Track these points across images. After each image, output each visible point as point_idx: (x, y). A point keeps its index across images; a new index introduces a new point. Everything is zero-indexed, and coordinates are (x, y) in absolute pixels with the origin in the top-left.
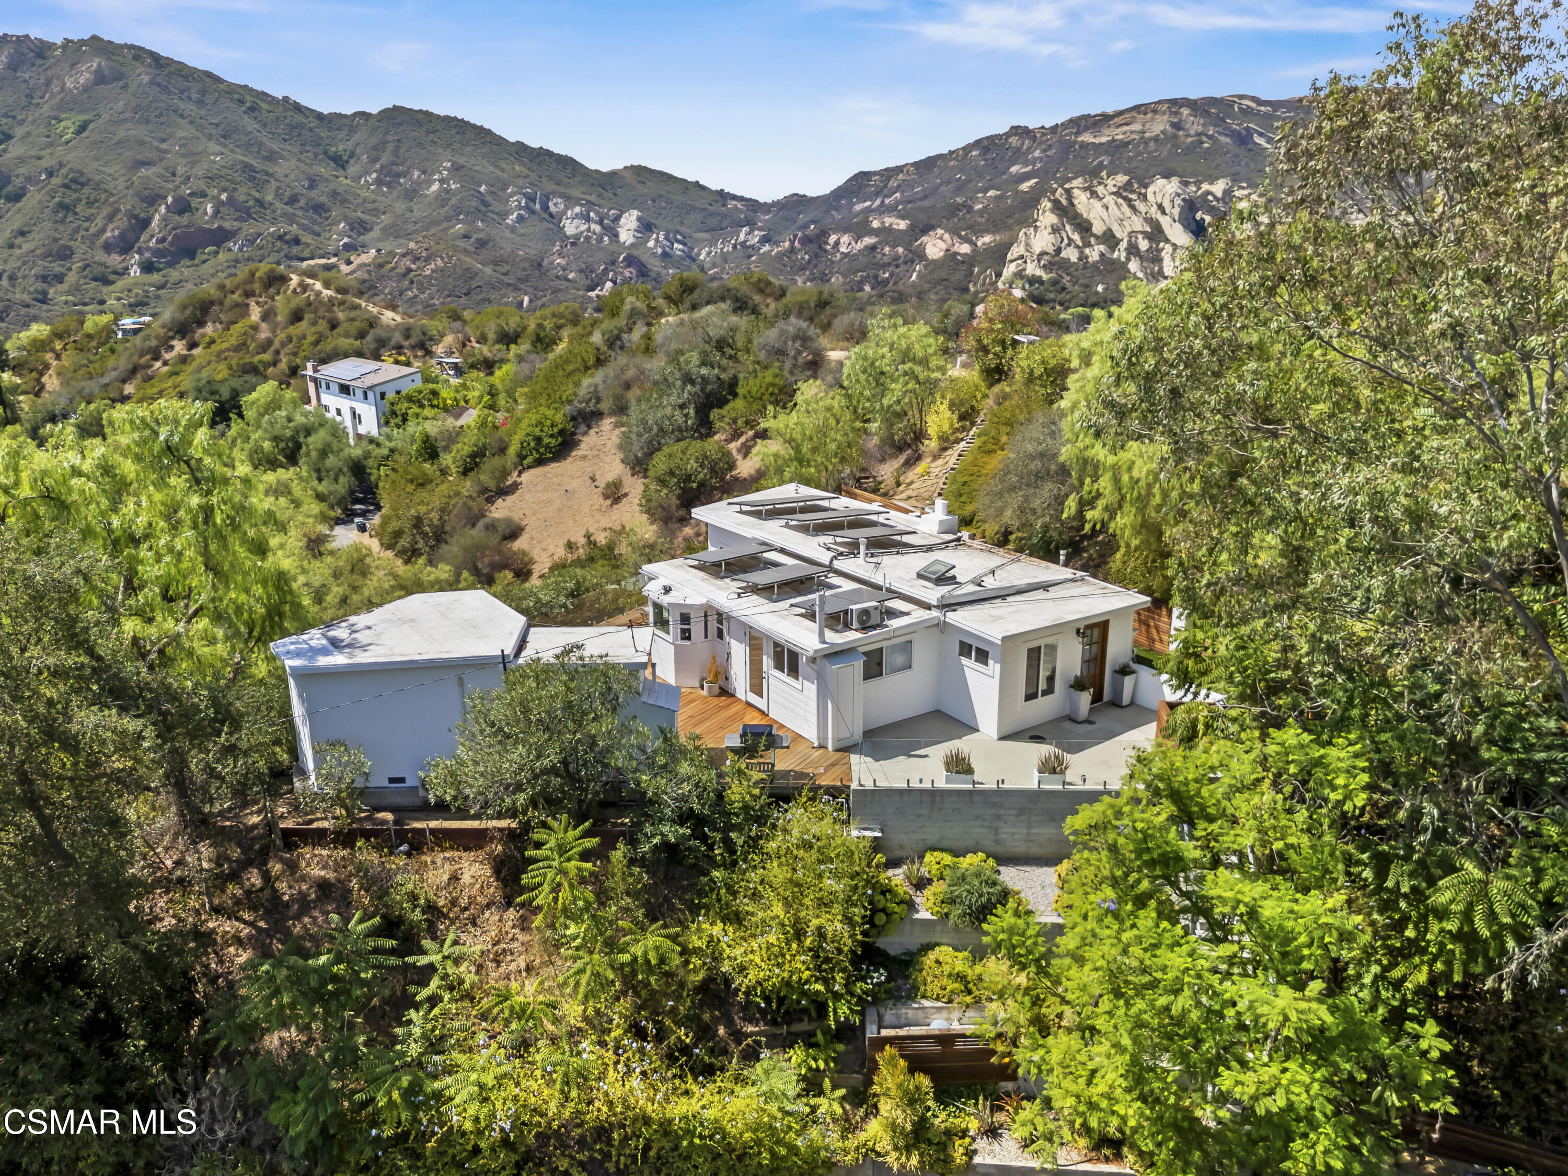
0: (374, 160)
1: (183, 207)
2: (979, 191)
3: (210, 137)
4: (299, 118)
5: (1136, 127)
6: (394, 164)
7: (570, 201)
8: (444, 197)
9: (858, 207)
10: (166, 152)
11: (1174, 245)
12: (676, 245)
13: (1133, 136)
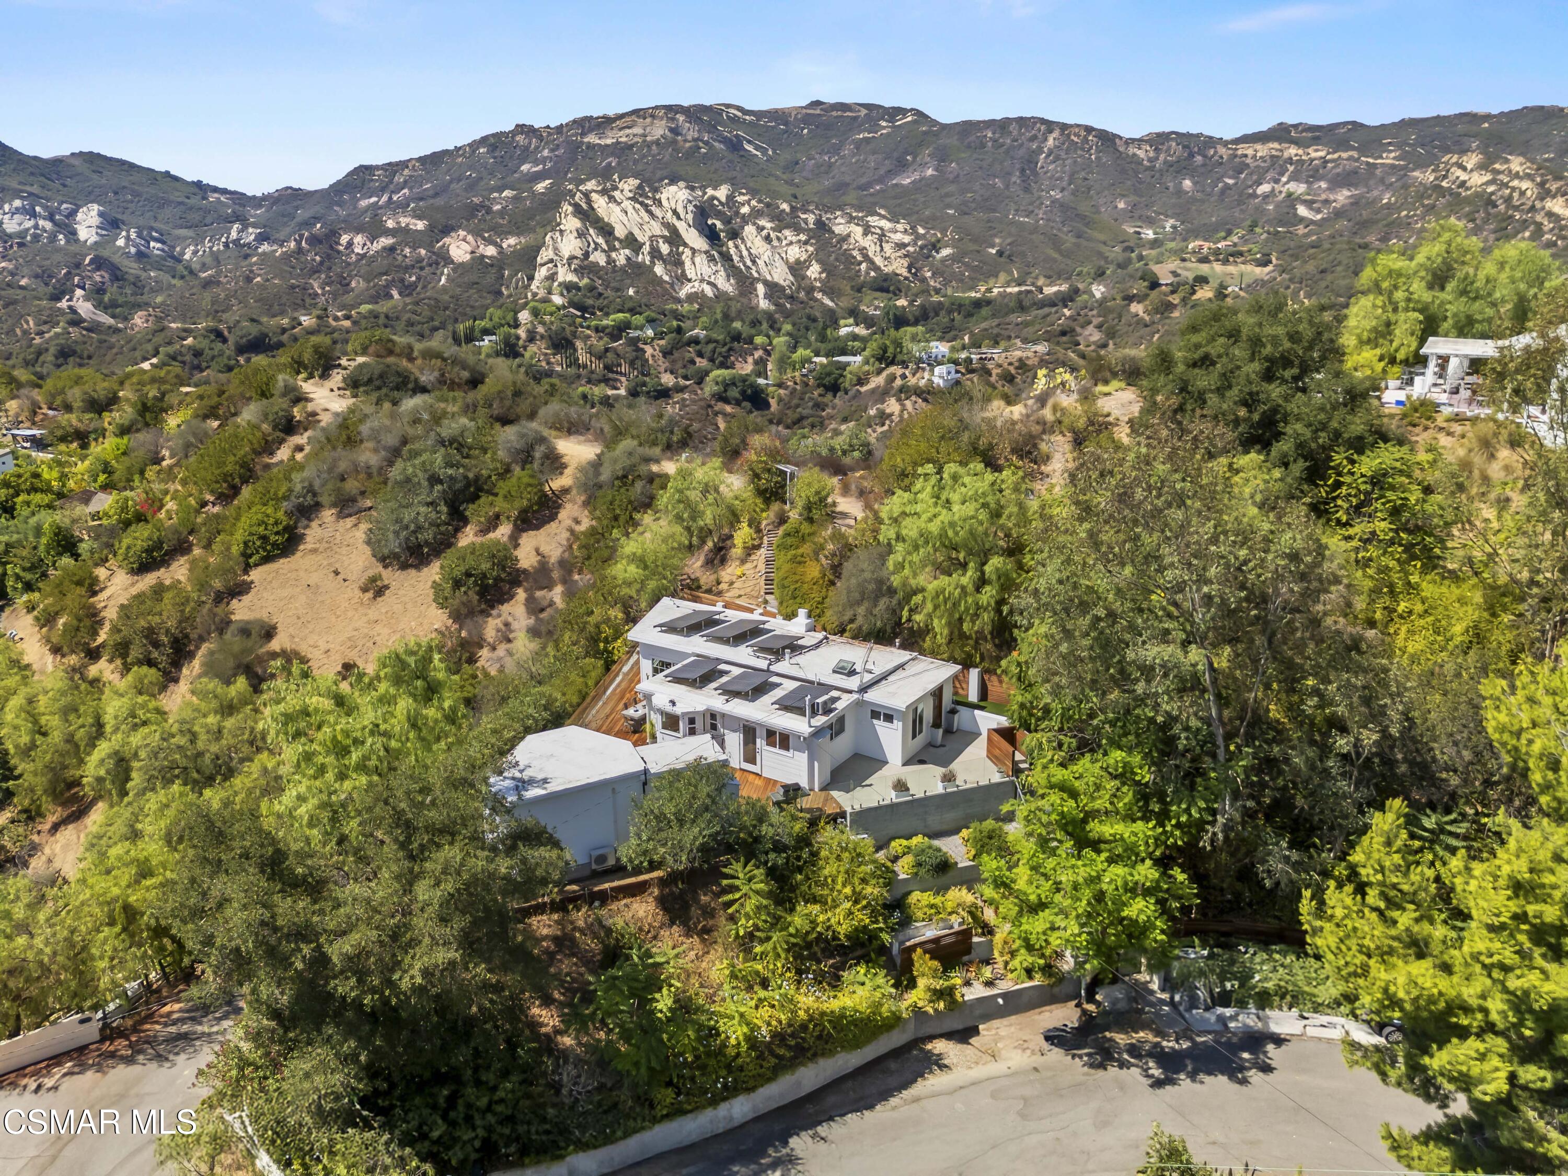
2: (494, 190)
5: (637, 130)
9: (364, 203)
11: (692, 249)
12: (152, 244)
13: (636, 139)
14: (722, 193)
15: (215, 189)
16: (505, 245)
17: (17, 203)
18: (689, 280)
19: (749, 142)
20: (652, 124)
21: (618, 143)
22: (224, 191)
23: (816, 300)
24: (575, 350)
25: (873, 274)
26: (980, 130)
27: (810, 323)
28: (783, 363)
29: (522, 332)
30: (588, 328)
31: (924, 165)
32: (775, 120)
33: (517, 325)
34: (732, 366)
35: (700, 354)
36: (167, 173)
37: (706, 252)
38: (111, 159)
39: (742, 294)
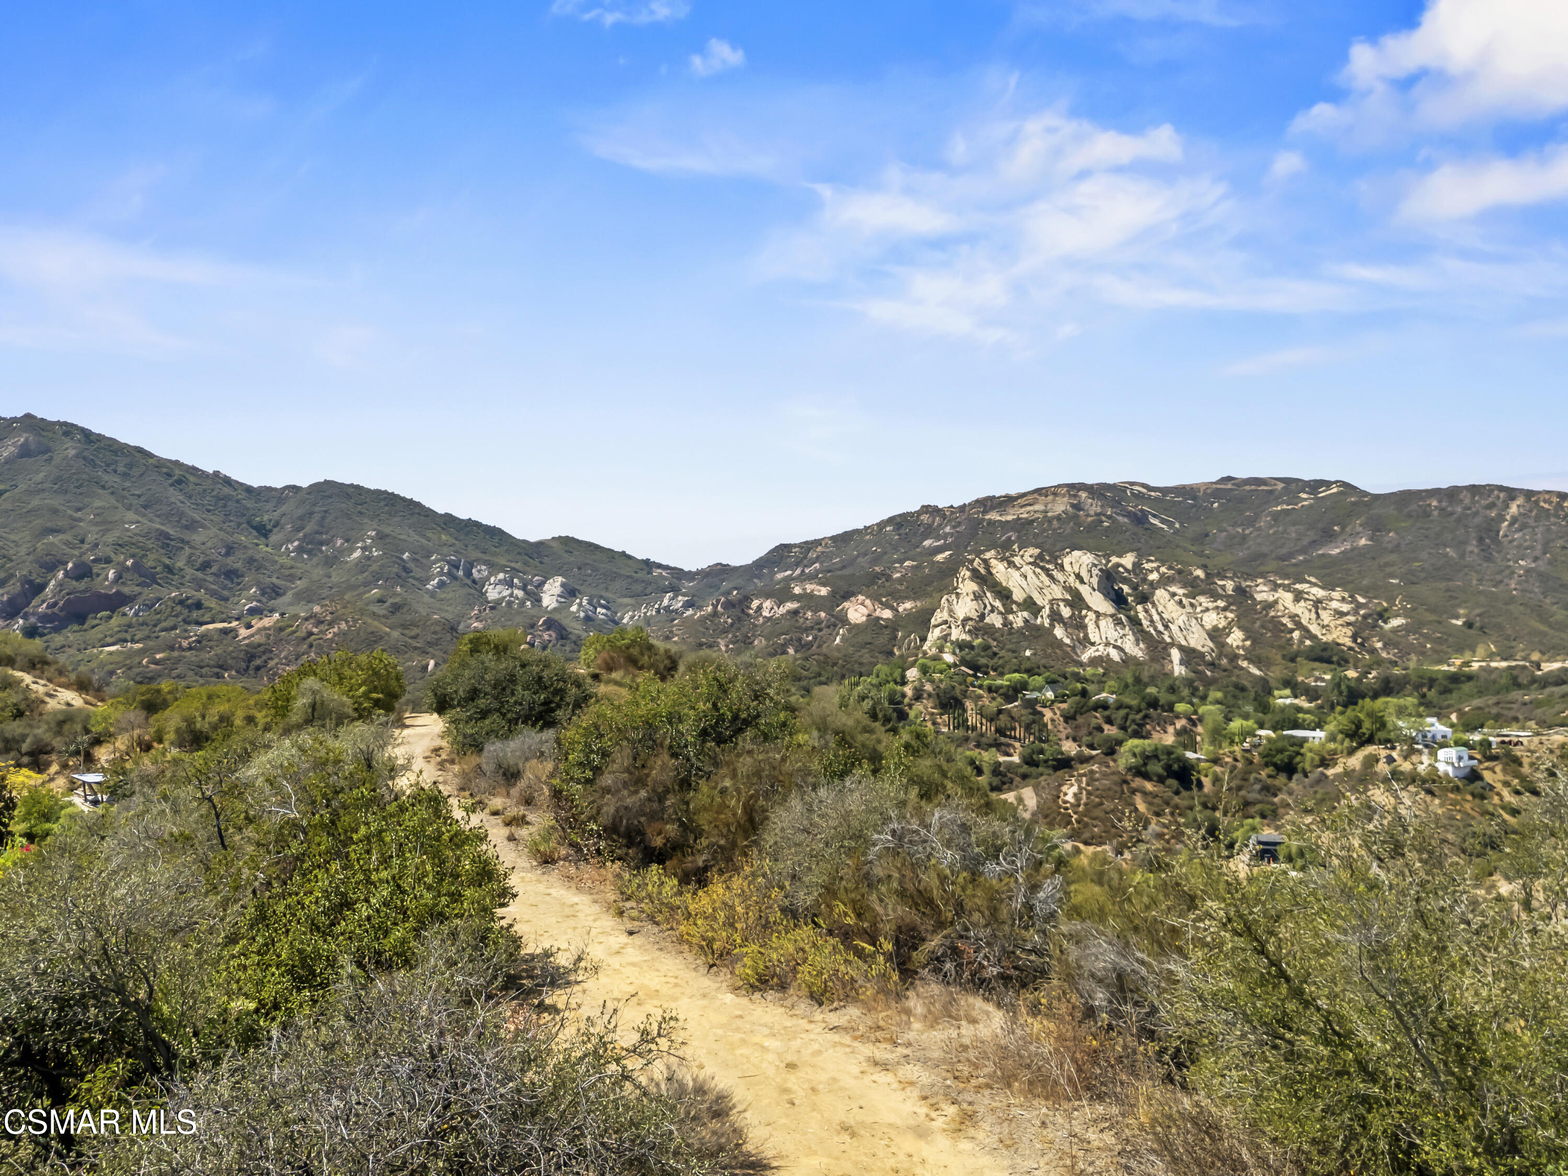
0: (298, 530)
1: (83, 572)
2: (896, 562)
3: (129, 508)
4: (227, 490)
5: (1037, 507)
6: (318, 533)
7: (494, 568)
8: (364, 564)
9: (779, 576)
10: (80, 520)
11: (1096, 612)
12: (599, 610)
13: (1037, 515)
14: (1128, 560)
15: (660, 566)
16: (901, 609)
17: (501, 576)
18: (1093, 644)
19: (1154, 516)
20: (1054, 501)
21: (1019, 519)
22: (667, 568)
23: (1242, 668)
24: (965, 711)
25: (1308, 643)
26: (1423, 499)
27: (1237, 692)
28: (1218, 735)
29: (908, 690)
30: (980, 687)
31: (1356, 535)
32: (1182, 495)
33: (904, 683)
34: (1147, 736)
35: (1109, 721)
36: (624, 552)
37: (1112, 616)
38: (581, 542)
39: (1153, 659)
